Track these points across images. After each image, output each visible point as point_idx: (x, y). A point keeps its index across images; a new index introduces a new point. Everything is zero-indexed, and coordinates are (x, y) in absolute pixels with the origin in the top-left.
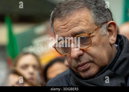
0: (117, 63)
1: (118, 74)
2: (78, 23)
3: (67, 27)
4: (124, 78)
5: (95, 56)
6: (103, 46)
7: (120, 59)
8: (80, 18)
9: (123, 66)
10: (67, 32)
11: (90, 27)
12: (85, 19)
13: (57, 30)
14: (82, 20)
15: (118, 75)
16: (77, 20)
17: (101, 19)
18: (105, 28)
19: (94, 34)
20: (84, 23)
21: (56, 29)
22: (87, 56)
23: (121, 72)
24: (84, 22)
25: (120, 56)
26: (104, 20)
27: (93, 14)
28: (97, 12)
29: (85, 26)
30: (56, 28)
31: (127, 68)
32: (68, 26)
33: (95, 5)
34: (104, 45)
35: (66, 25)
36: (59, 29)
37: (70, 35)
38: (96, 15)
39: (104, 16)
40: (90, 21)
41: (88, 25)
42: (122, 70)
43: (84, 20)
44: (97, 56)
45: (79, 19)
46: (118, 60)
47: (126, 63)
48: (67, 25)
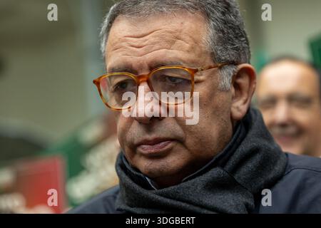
0: (237, 155)
1: (239, 181)
2: (173, 42)
3: (144, 44)
4: (251, 195)
5: (192, 130)
6: (214, 113)
7: (244, 147)
8: (181, 31)
9: (250, 165)
10: (141, 56)
11: (198, 59)
12: (191, 37)
13: (117, 45)
14: (183, 37)
15: (239, 184)
16: (171, 32)
17: (227, 49)
18: (230, 75)
19: (202, 78)
20: (187, 46)
21: (116, 43)
22: (172, 125)
23: (244, 178)
24: (188, 43)
25: (243, 142)
26: (233, 55)
27: (212, 32)
28: (222, 31)
29: (188, 51)
30: (117, 40)
31: (259, 171)
32: (146, 42)
33: (223, 13)
34: (216, 111)
35: (141, 39)
36: (124, 44)
37: (146, 66)
38: (219, 37)
39: (234, 45)
40: (203, 45)
41: (194, 52)
42: (248, 176)
43: (188, 38)
44: (196, 130)
45: (178, 34)
46: (240, 149)
47: (259, 160)
48: (146, 40)
